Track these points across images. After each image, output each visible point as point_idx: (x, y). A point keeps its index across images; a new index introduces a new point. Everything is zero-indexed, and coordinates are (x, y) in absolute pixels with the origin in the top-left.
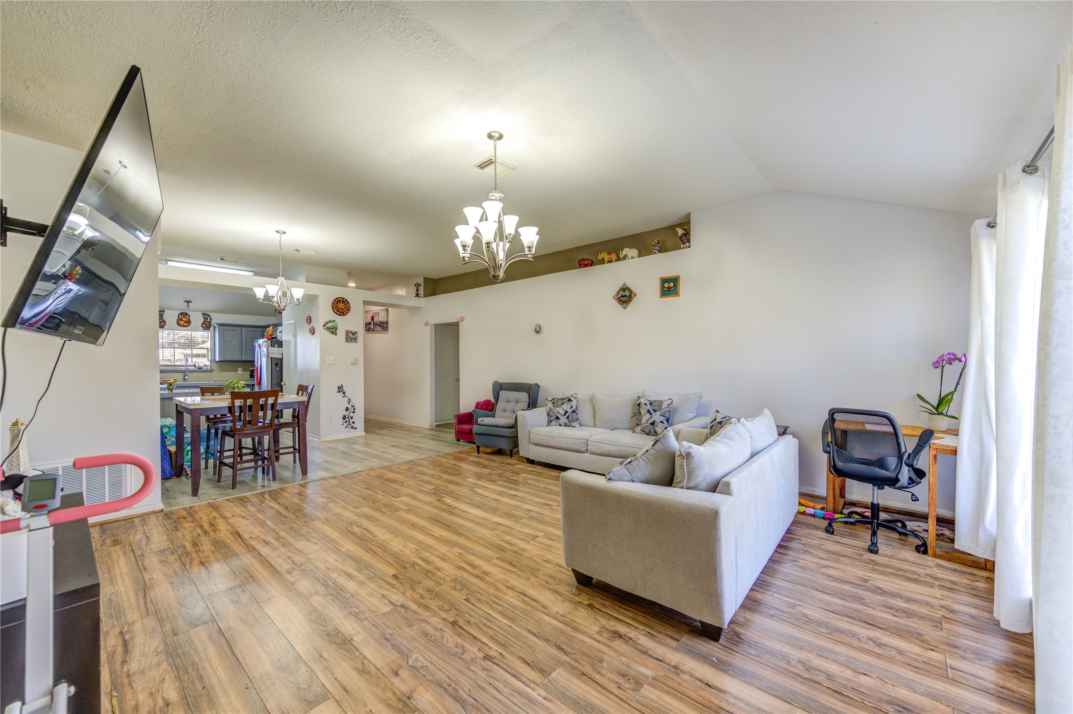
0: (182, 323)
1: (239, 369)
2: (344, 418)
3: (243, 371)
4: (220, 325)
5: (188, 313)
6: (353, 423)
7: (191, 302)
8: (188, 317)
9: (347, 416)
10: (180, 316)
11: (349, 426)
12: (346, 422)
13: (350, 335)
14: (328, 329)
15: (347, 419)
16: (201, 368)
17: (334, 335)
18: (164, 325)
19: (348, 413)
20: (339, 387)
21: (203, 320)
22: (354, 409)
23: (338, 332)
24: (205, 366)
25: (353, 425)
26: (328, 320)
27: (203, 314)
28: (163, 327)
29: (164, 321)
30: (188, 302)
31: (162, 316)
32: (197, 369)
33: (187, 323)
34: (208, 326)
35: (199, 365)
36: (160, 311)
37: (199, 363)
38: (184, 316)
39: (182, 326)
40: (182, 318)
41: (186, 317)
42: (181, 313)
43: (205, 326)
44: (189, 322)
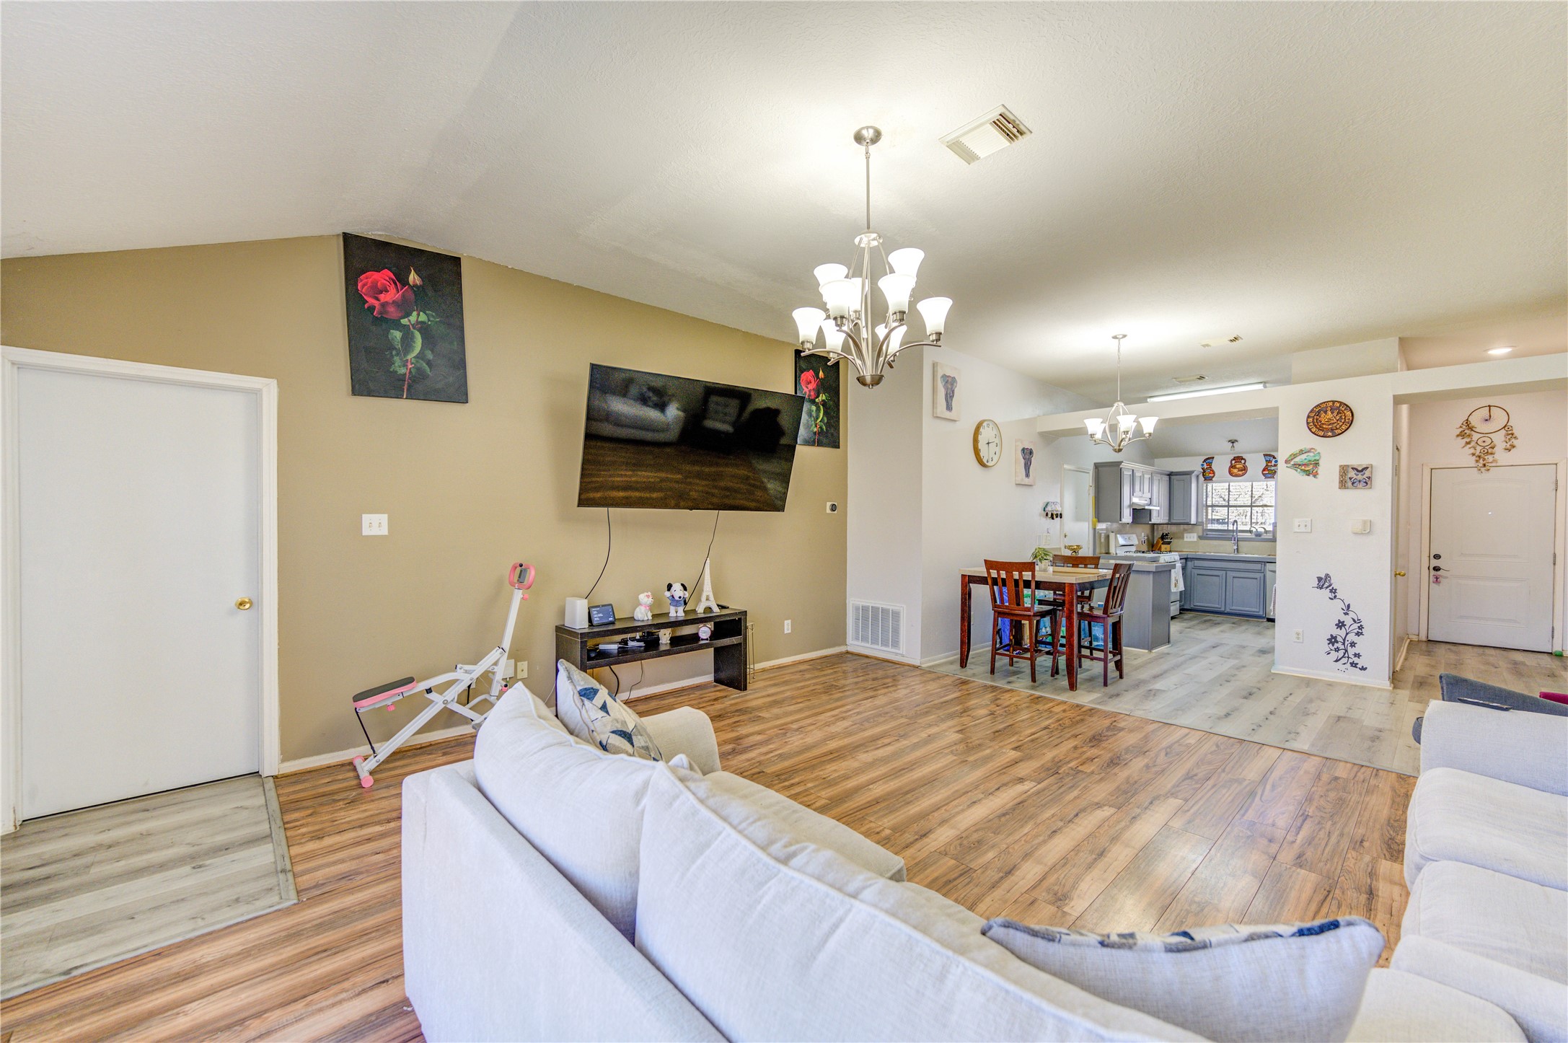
0: (1235, 471)
2: (1332, 640)
5: (1244, 456)
6: (1357, 655)
7: (1237, 441)
8: (1243, 461)
9: (1339, 639)
10: (1233, 462)
11: (1344, 660)
12: (1337, 650)
13: (1352, 474)
14: (1296, 466)
15: (1340, 645)
16: (1258, 535)
17: (1311, 477)
18: (1213, 476)
19: (1342, 632)
20: (1320, 579)
21: (1264, 464)
22: (1361, 627)
23: (1321, 470)
24: (1266, 532)
25: (1356, 660)
26: (1296, 450)
27: (1265, 455)
28: (1211, 480)
29: (1213, 471)
30: (1233, 442)
31: (1210, 465)
32: (1254, 537)
33: (1242, 471)
34: (1272, 472)
35: (1257, 530)
36: (1209, 458)
37: (1257, 528)
38: (1238, 462)
39: (1235, 476)
40: (1236, 465)
41: (1241, 462)
42: (1234, 457)
43: (1267, 472)
44: (1244, 470)
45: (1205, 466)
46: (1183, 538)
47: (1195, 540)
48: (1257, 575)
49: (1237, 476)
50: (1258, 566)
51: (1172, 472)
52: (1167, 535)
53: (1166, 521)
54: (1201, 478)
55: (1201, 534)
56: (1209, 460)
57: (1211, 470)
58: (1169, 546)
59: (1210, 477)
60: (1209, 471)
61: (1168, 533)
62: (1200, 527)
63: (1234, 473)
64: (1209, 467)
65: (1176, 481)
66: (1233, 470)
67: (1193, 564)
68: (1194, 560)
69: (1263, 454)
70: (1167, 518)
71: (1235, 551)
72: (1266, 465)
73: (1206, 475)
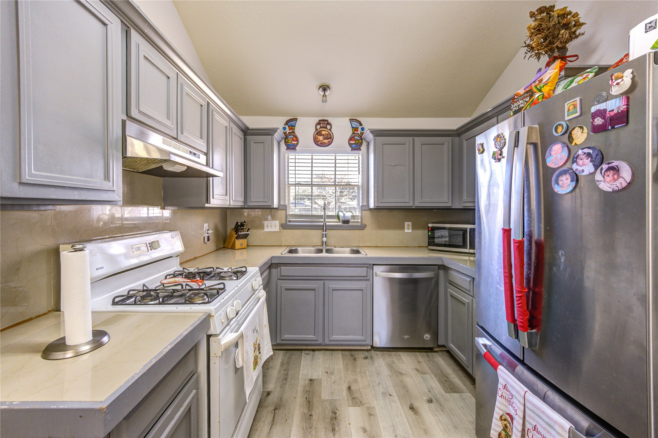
0: (321, 138)
1: (406, 223)
3: (413, 229)
4: (377, 133)
5: (330, 120)
7: (330, 88)
8: (329, 127)
10: (318, 127)
16: (346, 222)
18: (297, 144)
21: (350, 132)
24: (353, 217)
27: (351, 120)
28: (294, 149)
29: (296, 137)
30: (325, 88)
31: (292, 127)
32: (340, 224)
33: (327, 139)
34: (359, 143)
35: (344, 215)
36: (291, 119)
37: (344, 213)
38: (324, 127)
39: (320, 145)
40: (321, 131)
41: (326, 128)
42: (319, 121)
43: (354, 142)
44: (331, 138)
45: (288, 131)
46: (262, 227)
47: (277, 229)
48: (363, 285)
49: (322, 145)
50: (362, 271)
51: (247, 128)
52: (242, 225)
53: (240, 204)
54: (283, 147)
55: (284, 222)
56: (291, 123)
57: (294, 136)
58: (245, 240)
59: (294, 144)
60: (291, 136)
61: (245, 222)
62: (283, 212)
63: (320, 141)
64: (292, 131)
65: (252, 142)
66: (319, 137)
67: (279, 272)
68: (280, 267)
69: (350, 119)
70: (242, 199)
71: (322, 246)
72: (353, 133)
73: (289, 141)
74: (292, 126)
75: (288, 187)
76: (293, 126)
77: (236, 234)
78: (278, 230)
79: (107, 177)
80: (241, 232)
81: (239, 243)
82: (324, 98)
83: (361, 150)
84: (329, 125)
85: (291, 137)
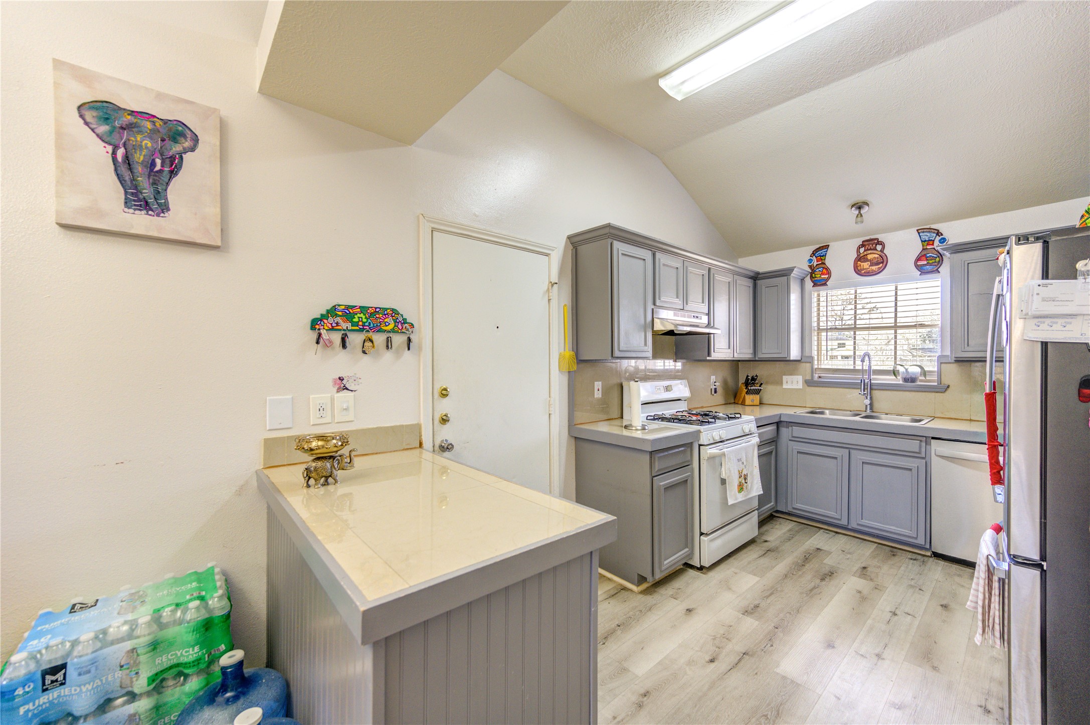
0: (866, 265)
5: (881, 237)
7: (867, 204)
8: (879, 247)
10: (862, 250)
16: (913, 380)
18: (829, 277)
21: (918, 248)
24: (924, 373)
27: (919, 231)
28: (825, 284)
29: (827, 269)
30: (859, 206)
31: (822, 259)
32: (901, 382)
33: (877, 264)
34: (935, 262)
35: (906, 370)
36: (820, 247)
37: (906, 367)
38: (871, 249)
39: (864, 274)
40: (867, 255)
41: (875, 249)
42: (863, 242)
43: (925, 263)
44: (883, 263)
45: (815, 263)
46: (781, 384)
47: (800, 386)
48: (912, 463)
49: (869, 274)
50: (913, 445)
51: (758, 273)
52: (753, 379)
53: (748, 356)
54: (809, 283)
55: (808, 377)
56: (820, 252)
57: (824, 268)
58: (758, 396)
59: (823, 279)
60: (820, 269)
61: (756, 376)
62: (808, 365)
63: (864, 269)
64: (821, 262)
65: (763, 287)
66: (862, 264)
67: (790, 432)
68: (792, 426)
69: (917, 230)
70: (751, 351)
71: (865, 411)
72: (923, 249)
73: (816, 276)
74: (821, 256)
75: (818, 333)
76: (823, 256)
77: (746, 389)
78: (801, 388)
79: (646, 344)
80: (752, 386)
81: (749, 399)
82: (859, 219)
83: (939, 272)
84: (879, 244)
85: (820, 271)
